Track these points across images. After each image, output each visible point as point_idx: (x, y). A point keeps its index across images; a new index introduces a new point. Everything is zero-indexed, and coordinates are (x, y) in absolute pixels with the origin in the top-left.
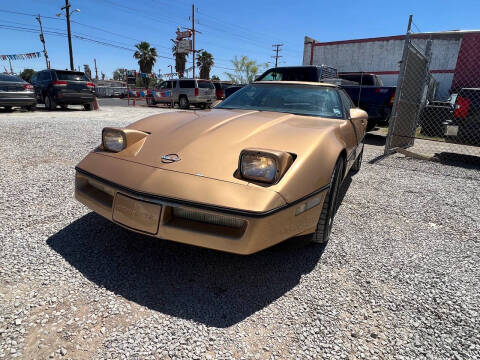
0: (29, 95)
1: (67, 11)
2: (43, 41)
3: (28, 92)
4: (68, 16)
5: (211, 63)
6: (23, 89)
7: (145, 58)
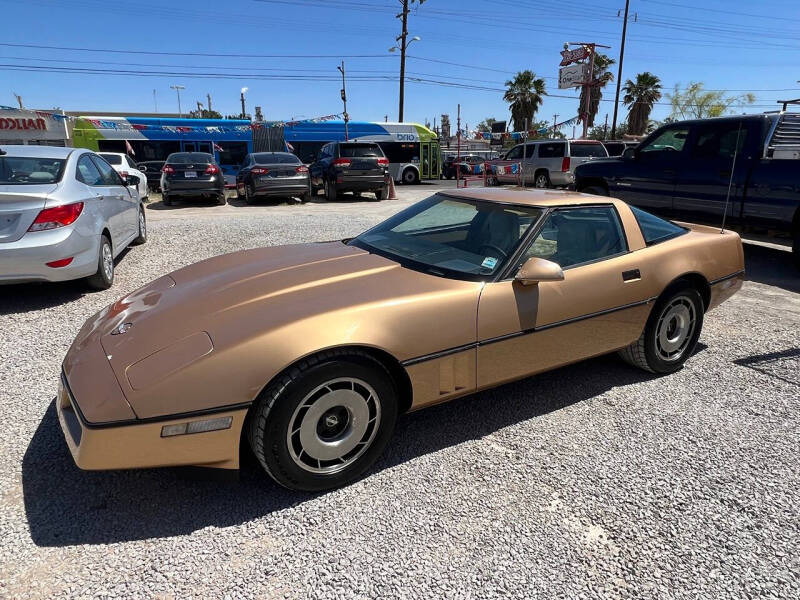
0: (301, 181)
1: (404, 42)
2: (344, 99)
3: (301, 177)
4: (403, 50)
5: (654, 96)
6: (293, 173)
7: (524, 100)
